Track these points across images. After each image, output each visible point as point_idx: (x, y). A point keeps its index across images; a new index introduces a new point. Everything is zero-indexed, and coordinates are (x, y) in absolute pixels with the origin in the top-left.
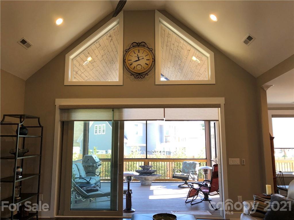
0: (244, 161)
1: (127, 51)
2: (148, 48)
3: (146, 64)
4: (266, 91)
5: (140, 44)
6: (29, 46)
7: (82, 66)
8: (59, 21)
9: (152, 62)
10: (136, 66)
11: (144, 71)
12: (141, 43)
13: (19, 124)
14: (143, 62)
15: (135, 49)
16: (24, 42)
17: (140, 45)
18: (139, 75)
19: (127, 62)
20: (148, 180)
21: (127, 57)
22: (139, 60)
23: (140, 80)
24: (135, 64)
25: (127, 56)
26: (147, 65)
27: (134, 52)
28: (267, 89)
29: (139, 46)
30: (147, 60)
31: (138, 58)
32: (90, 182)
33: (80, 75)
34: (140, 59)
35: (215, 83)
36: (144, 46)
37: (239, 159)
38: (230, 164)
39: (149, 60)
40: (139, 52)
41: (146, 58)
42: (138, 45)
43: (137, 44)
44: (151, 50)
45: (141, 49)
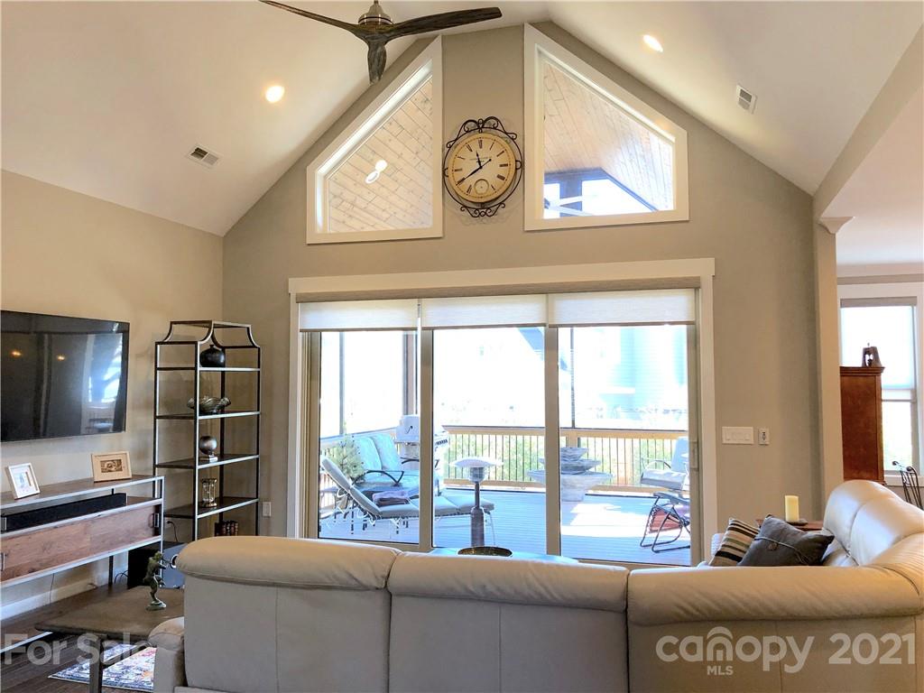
0: (767, 434)
1: (450, 147)
2: (506, 133)
3: (499, 176)
4: (834, 235)
5: (484, 122)
6: (213, 159)
7: (365, 186)
8: (274, 93)
9: (516, 169)
10: (473, 185)
11: (493, 197)
12: (487, 120)
13: (199, 343)
14: (490, 172)
15: (471, 138)
16: (199, 153)
17: (483, 127)
18: (483, 208)
19: (450, 176)
20: (573, 487)
21: (451, 162)
22: (481, 167)
23: (485, 221)
24: (471, 181)
25: (452, 159)
26: (503, 178)
27: (469, 147)
28: (839, 229)
29: (481, 129)
30: (501, 166)
31: (479, 162)
32: (401, 481)
33: (365, 210)
34: (482, 164)
35: (687, 219)
36: (495, 128)
37: (752, 428)
38: (724, 441)
39: (506, 165)
40: (481, 147)
41: (498, 161)
42: (480, 126)
43: (477, 123)
44: (513, 139)
45: (487, 137)
